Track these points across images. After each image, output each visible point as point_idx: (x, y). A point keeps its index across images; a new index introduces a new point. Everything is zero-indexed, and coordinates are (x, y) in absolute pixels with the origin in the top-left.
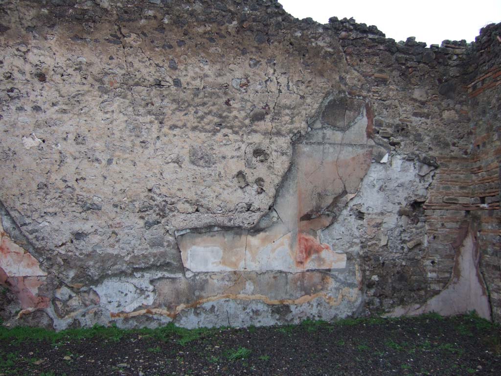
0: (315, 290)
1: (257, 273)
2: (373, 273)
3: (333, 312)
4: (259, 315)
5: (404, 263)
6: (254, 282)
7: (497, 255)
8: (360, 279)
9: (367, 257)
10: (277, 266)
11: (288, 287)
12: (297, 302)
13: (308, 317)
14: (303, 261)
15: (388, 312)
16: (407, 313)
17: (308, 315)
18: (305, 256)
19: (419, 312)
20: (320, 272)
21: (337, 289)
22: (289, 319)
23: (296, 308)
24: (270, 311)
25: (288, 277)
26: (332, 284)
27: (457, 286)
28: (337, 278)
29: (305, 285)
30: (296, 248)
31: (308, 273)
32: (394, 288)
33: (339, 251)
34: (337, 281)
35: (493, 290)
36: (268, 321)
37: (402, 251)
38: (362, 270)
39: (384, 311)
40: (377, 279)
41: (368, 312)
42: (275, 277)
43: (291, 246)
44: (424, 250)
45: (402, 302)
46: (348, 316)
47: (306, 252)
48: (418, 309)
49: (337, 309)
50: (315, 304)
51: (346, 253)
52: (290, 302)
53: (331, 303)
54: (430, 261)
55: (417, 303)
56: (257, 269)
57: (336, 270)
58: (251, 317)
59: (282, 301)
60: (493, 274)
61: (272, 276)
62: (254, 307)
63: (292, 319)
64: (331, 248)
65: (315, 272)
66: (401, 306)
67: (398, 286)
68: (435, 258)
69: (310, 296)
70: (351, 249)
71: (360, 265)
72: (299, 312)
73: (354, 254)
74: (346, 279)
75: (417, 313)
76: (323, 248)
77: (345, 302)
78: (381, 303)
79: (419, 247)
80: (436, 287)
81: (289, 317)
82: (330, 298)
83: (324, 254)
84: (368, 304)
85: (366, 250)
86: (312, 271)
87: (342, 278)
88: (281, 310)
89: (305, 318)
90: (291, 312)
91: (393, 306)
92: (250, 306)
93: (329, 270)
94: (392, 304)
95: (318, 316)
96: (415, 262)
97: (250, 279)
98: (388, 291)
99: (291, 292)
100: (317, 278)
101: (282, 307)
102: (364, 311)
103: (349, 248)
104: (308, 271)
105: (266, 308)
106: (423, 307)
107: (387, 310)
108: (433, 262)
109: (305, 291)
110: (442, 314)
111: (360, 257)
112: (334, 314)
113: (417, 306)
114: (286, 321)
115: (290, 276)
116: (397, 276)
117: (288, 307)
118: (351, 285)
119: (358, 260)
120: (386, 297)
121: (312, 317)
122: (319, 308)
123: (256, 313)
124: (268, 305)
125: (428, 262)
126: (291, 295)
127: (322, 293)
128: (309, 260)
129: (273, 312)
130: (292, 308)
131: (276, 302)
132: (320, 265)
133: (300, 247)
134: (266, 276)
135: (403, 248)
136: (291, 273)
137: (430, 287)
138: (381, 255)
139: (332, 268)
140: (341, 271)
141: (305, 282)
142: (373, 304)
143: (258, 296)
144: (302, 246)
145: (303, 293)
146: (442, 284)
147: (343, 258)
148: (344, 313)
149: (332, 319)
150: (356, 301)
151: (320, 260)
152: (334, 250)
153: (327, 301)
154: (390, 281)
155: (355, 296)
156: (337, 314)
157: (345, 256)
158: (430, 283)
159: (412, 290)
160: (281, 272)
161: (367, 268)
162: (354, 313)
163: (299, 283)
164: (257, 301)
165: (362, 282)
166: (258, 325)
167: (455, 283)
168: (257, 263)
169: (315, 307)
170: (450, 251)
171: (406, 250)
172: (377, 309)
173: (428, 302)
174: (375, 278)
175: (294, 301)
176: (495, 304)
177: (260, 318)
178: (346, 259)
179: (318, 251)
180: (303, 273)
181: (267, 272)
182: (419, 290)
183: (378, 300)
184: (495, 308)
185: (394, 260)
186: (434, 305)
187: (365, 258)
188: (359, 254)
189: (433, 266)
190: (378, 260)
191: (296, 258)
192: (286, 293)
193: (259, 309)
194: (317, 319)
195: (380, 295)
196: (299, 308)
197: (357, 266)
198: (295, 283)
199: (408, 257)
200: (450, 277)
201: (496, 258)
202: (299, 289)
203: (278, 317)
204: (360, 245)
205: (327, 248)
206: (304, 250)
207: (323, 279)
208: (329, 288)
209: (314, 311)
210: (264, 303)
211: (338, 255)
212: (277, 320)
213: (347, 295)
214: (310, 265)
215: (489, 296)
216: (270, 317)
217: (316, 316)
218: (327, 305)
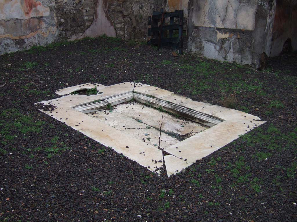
0: (36, 29)
1: (5, 21)
2: (61, 18)
3: (45, 41)
4: (8, 46)
5: (74, 12)
6: (4, 27)
7: (120, 6)
8: (56, 21)
9: (58, 9)
10: (16, 16)
11: (22, 28)
12: (28, 36)
13: (34, 45)
14: (28, 12)
15: (69, 38)
16: (77, 38)
17: (34, 44)
18: (29, 9)
19: (82, 37)
20: (38, 18)
21: (47, 28)
22: (25, 47)
23: (28, 40)
24: (15, 44)
25: (22, 22)
26: (44, 25)
27: (96, 23)
28: (46, 21)
29: (31, 26)
30: (24, 4)
31: (32, 19)
32: (71, 25)
33: (46, 6)
34: (46, 23)
35: (117, 23)
36: (14, 49)
37: (73, 5)
38: (57, 17)
39: (67, 38)
40: (63, 21)
41: (61, 39)
42: (15, 23)
43: (22, 3)
44: (82, 4)
45: (75, 33)
46: (52, 42)
47: (29, 6)
48: (82, 35)
49: (47, 39)
50: (37, 37)
51: (49, 7)
52: (24, 37)
53: (44, 36)
54: (85, 10)
55: (81, 33)
56: (4, 18)
57: (45, 17)
58: (5, 48)
59: (20, 37)
60: (118, 15)
61: (13, 22)
62: (6, 42)
63: (26, 47)
64: (42, 4)
65: (35, 19)
66: (75, 35)
67: (73, 24)
68: (87, 9)
69: (34, 32)
70: (51, 5)
71: (56, 14)
72: (29, 42)
73: (53, 7)
74: (50, 22)
75: (82, 38)
76: (38, 4)
77: (51, 35)
78: (66, 34)
79: (80, 3)
80: (88, 24)
81: (24, 46)
82: (43, 33)
83: (39, 8)
84: (60, 35)
85: (57, 5)
86: (34, 18)
87: (48, 22)
88: (20, 42)
89: (32, 46)
90: (26, 43)
91: (71, 35)
92: (3, 42)
93: (42, 17)
94: (70, 34)
95: (39, 44)
96: (79, 11)
97: (1, 25)
98: (68, 27)
99: (24, 31)
100: (36, 22)
101: (20, 41)
102: (59, 39)
103: (50, 4)
104: (31, 18)
105: (12, 42)
106: (84, 35)
107: (68, 38)
108: (86, 11)
109: (31, 30)
110: (91, 37)
111: (56, 9)
112: (46, 42)
113: (81, 34)
114: (23, 48)
115: (23, 22)
116: (72, 19)
117: (23, 40)
118: (52, 25)
119: (55, 10)
120: (68, 30)
121: (36, 44)
122: (39, 39)
123: (7, 45)
124: (13, 40)
125: (84, 11)
126: (24, 33)
127: (40, 30)
128: (31, 12)
129: (16, 43)
130: (26, 40)
131: (17, 38)
132: (37, 14)
133: (26, 4)
134: (10, 22)
135: (73, 4)
136: (23, 20)
137: (86, 24)
138: (64, 8)
139: (43, 16)
140: (47, 17)
141: (31, 24)
142: (62, 35)
143: (7, 35)
144: (27, 3)
145: (30, 31)
146: (90, 22)
147: (48, 10)
148: (50, 41)
149: (45, 45)
150: (55, 34)
151: (37, 11)
152: (43, 5)
153: (42, 35)
154: (69, 22)
155: (55, 31)
156: (47, 42)
157: (48, 9)
158: (86, 22)
159: (78, 26)
160: (17, 19)
161: (59, 15)
162: (55, 40)
163: (28, 25)
164: (7, 38)
165: (57, 23)
166: (9, 52)
167: (96, 21)
168: (4, 15)
169: (36, 39)
170: (93, 5)
171: (75, 4)
172: (65, 37)
173: (86, 32)
174: (62, 20)
175: (26, 37)
176: (118, 30)
177: (9, 48)
178: (49, 10)
179: (35, 6)
180: (29, 19)
181: (10, 19)
182: (81, 26)
183: (64, 33)
184: (119, 31)
185: (70, 10)
186: (88, 33)
187: (58, 10)
188: (55, 7)
189: (87, 13)
190: (64, 11)
191: (25, 11)
192: (22, 32)
193: (8, 42)
194: (38, 45)
195: (65, 30)
196: (29, 40)
197: (54, 14)
198: (26, 26)
199: (76, 8)
200: (94, 18)
201: (120, 7)
202: (28, 29)
203: (19, 46)
204: (55, 2)
205: (40, 4)
206: (28, 6)
207: (39, 23)
208: (43, 28)
209: (37, 41)
210: (11, 39)
211: (46, 8)
212: (19, 48)
213: (51, 31)
214: (32, 14)
215: (115, 26)
216: (15, 47)
217: (38, 44)
218: (42, 37)
